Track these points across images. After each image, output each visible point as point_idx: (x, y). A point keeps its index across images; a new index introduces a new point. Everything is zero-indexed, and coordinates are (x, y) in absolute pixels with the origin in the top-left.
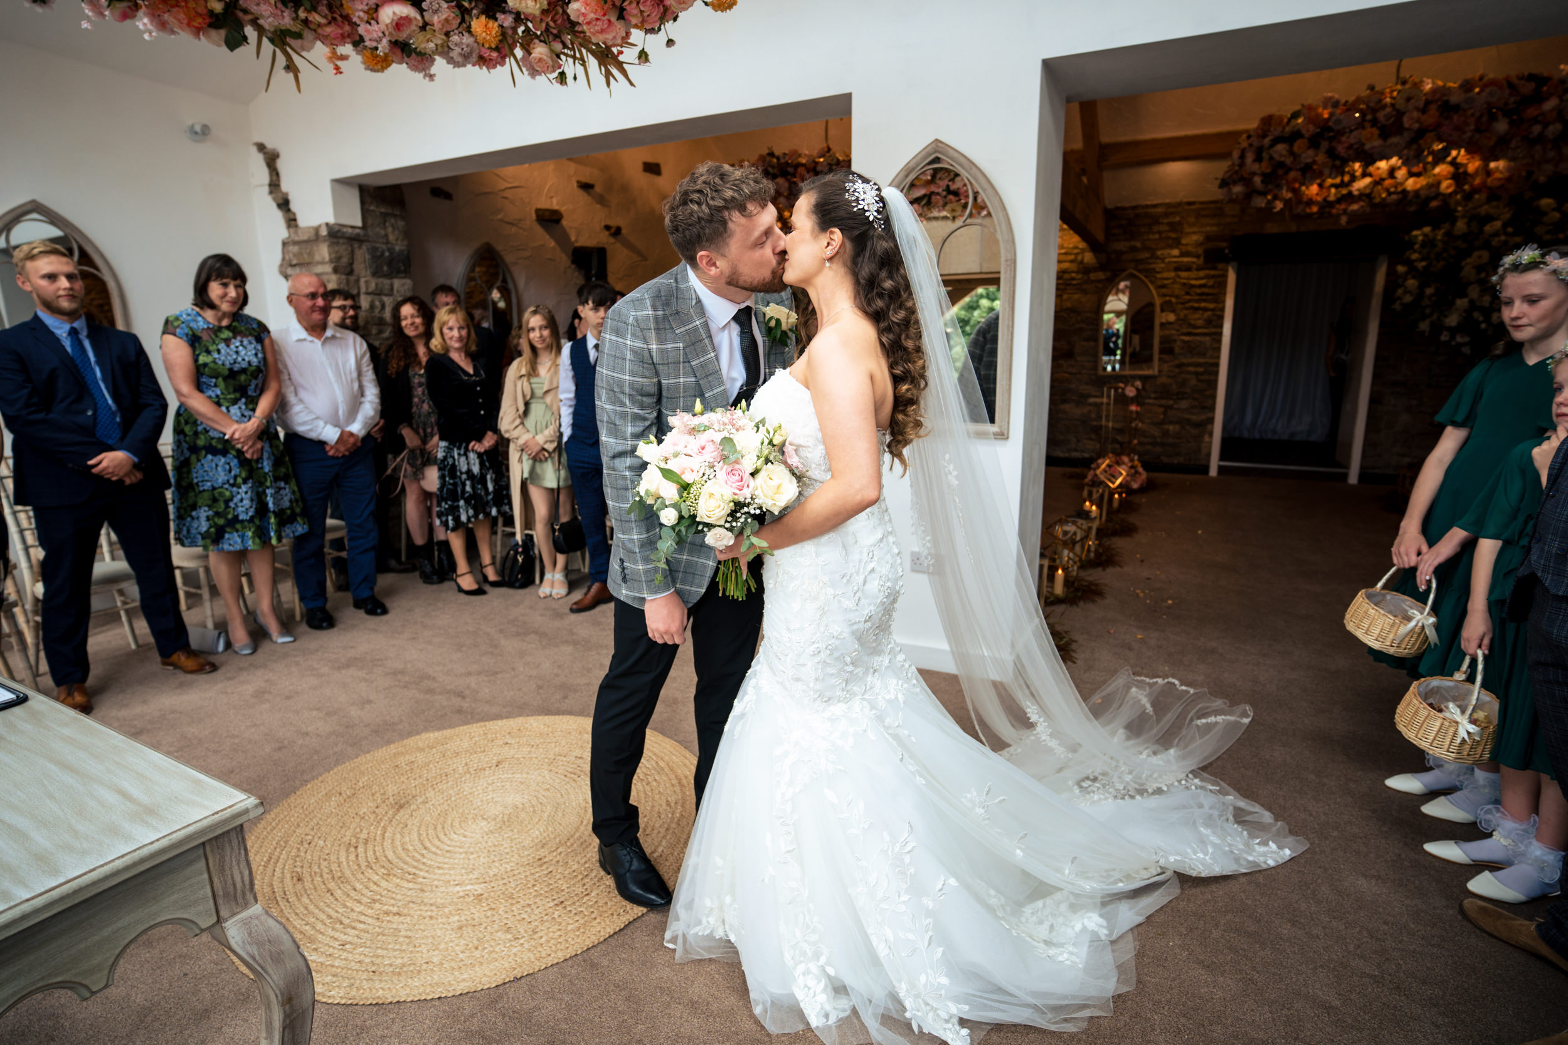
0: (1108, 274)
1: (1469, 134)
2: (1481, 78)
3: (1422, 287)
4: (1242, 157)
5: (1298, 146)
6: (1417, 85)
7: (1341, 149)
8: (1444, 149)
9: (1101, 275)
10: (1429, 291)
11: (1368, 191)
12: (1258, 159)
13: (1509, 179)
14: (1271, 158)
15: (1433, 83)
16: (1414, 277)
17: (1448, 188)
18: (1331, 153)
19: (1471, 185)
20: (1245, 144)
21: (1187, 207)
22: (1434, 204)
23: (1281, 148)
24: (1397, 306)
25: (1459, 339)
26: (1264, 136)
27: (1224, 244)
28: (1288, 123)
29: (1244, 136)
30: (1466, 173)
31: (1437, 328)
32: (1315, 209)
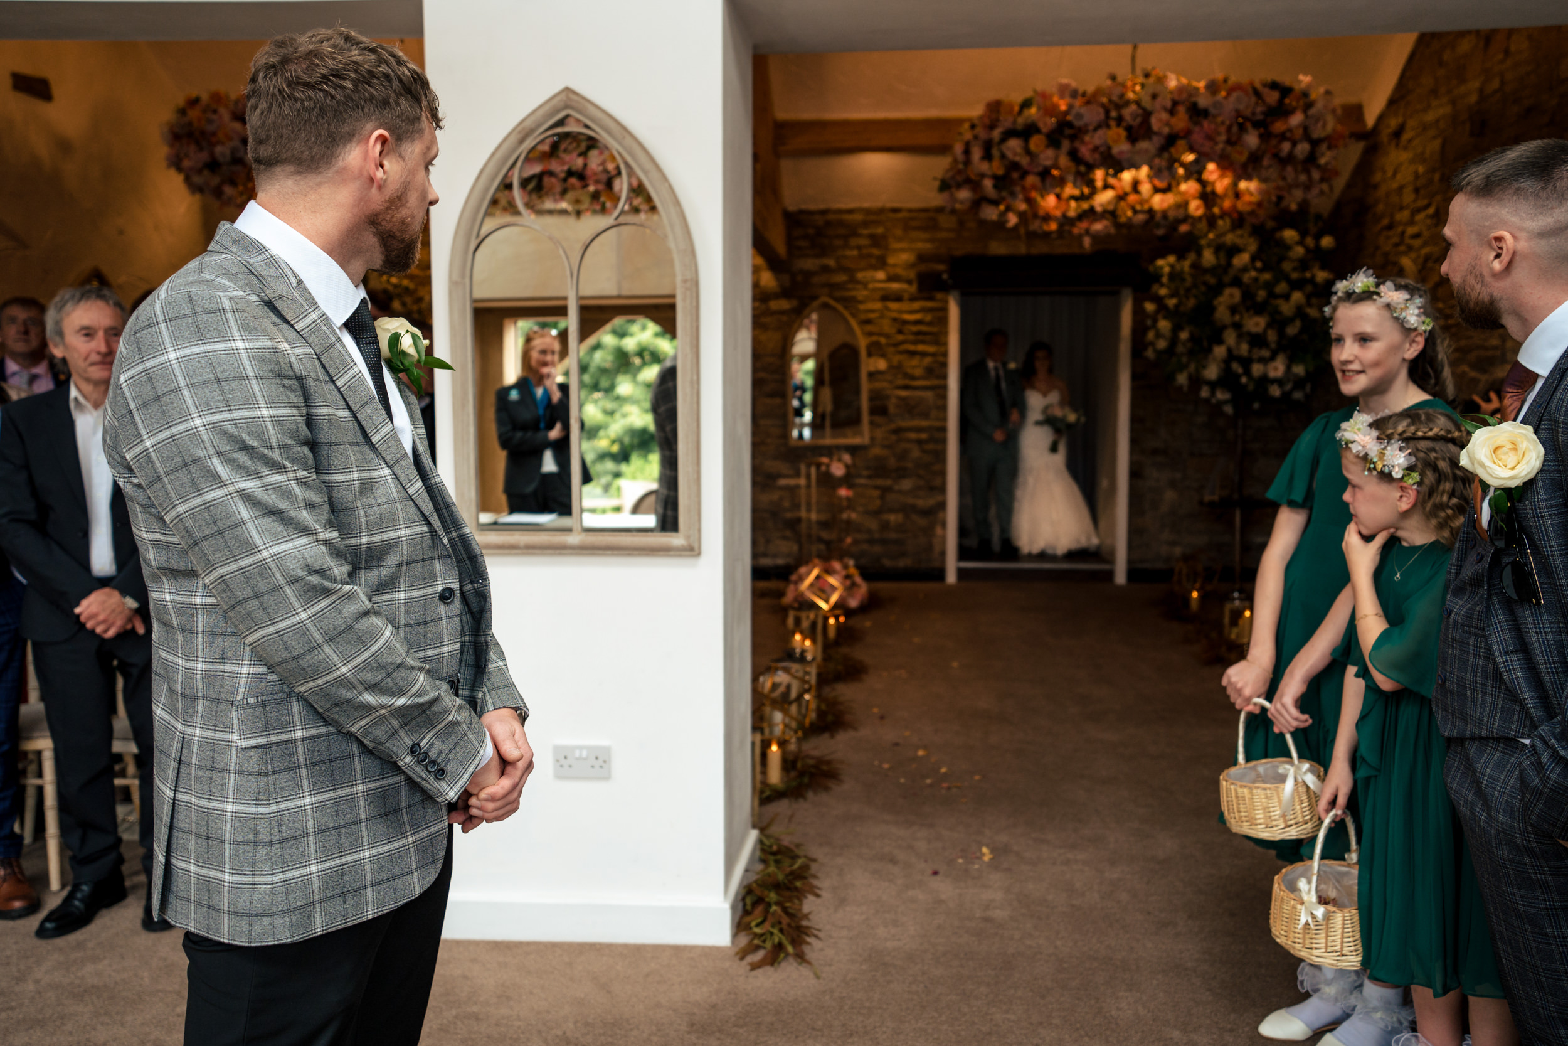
0: (794, 303)
1: (1220, 146)
2: (1225, 80)
3: (1176, 329)
4: (967, 152)
5: (1036, 142)
6: (1161, 80)
7: (1085, 151)
8: (1196, 161)
9: (784, 304)
10: (1184, 335)
11: (1111, 207)
12: (987, 156)
13: (1259, 204)
14: (1003, 156)
15: (1178, 80)
16: (1165, 318)
17: (1197, 208)
18: (1074, 155)
19: (1221, 209)
20: (968, 136)
21: (892, 215)
22: (1184, 228)
23: (1014, 144)
24: (1150, 353)
25: (1221, 395)
26: (992, 127)
27: (941, 267)
28: (1020, 112)
29: (967, 125)
30: (1214, 193)
31: (1196, 381)
32: (1053, 226)
